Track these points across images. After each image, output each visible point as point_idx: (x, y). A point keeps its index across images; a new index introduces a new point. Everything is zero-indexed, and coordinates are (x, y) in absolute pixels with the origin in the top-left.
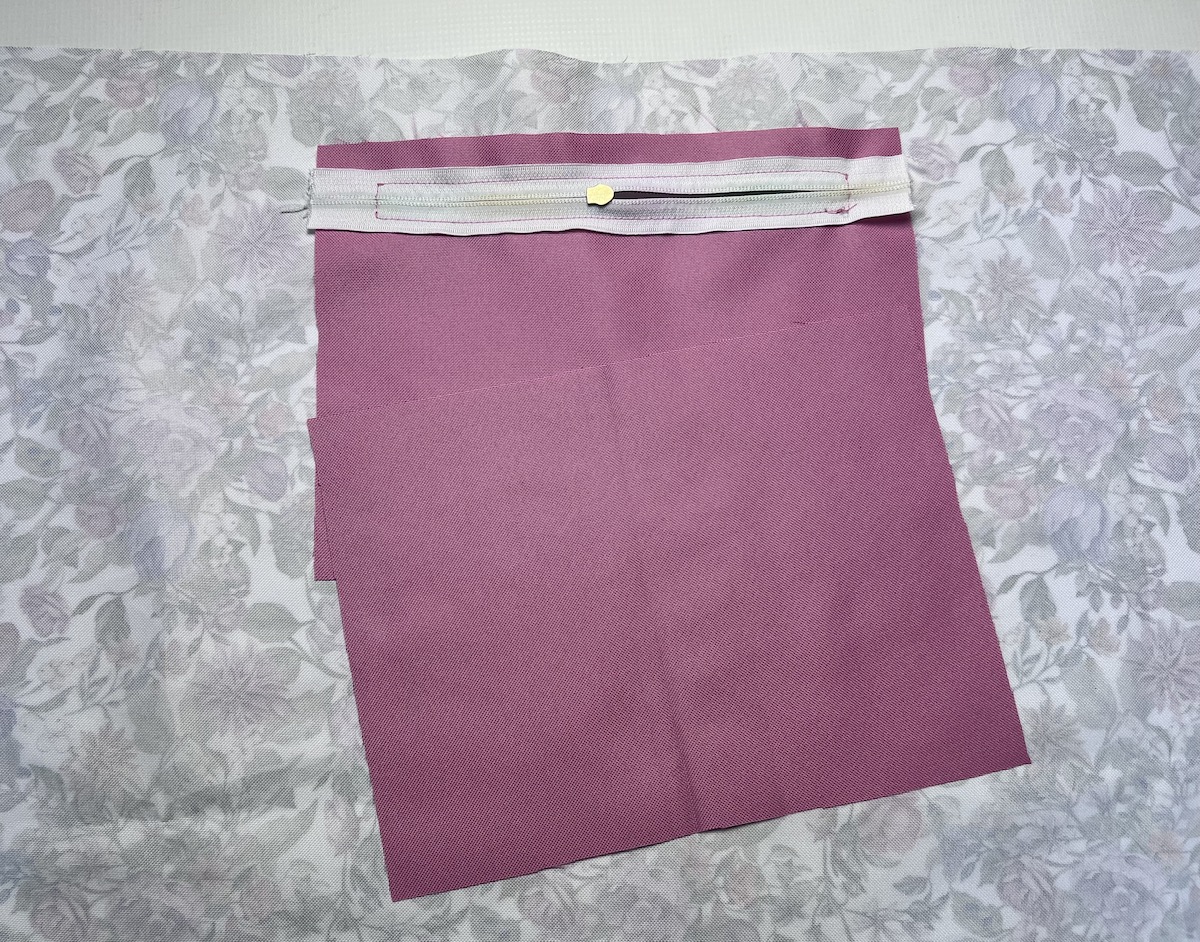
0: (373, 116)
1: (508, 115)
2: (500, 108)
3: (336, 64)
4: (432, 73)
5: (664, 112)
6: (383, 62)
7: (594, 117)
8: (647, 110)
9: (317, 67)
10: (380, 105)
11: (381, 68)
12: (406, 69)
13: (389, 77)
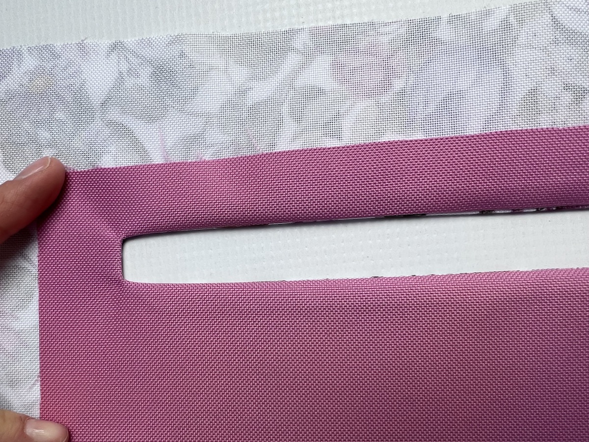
0: (107, 131)
1: (299, 120)
2: (285, 109)
3: (55, 56)
4: (182, 55)
5: (551, 87)
6: (115, 47)
7: (431, 108)
8: (521, 88)
9: (30, 62)
10: (114, 114)
11: (114, 56)
12: (147, 53)
13: (124, 67)
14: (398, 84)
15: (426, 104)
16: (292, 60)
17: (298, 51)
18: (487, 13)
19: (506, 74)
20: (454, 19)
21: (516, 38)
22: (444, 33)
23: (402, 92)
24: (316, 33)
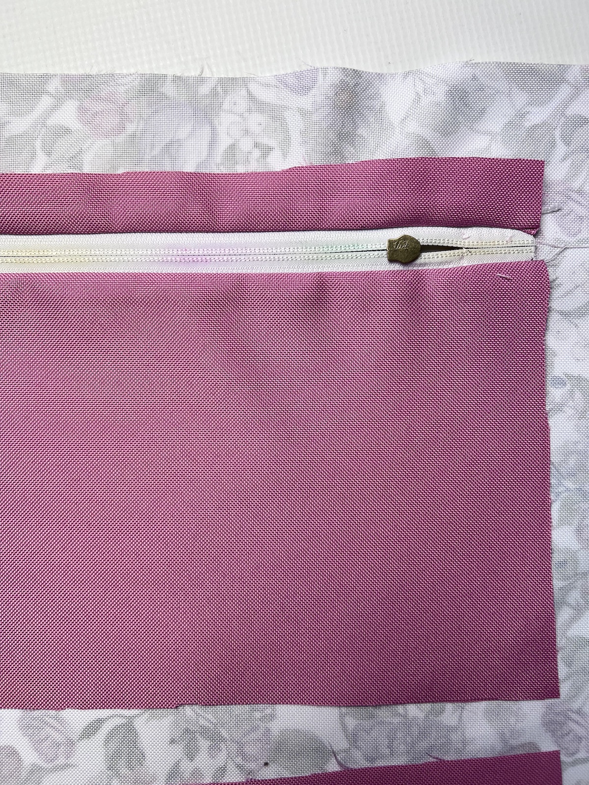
14: (131, 128)
15: (153, 146)
16: (46, 102)
17: (51, 95)
18: (201, 80)
19: (214, 130)
20: (177, 79)
21: (222, 104)
22: (169, 89)
23: (133, 136)
24: (66, 79)
